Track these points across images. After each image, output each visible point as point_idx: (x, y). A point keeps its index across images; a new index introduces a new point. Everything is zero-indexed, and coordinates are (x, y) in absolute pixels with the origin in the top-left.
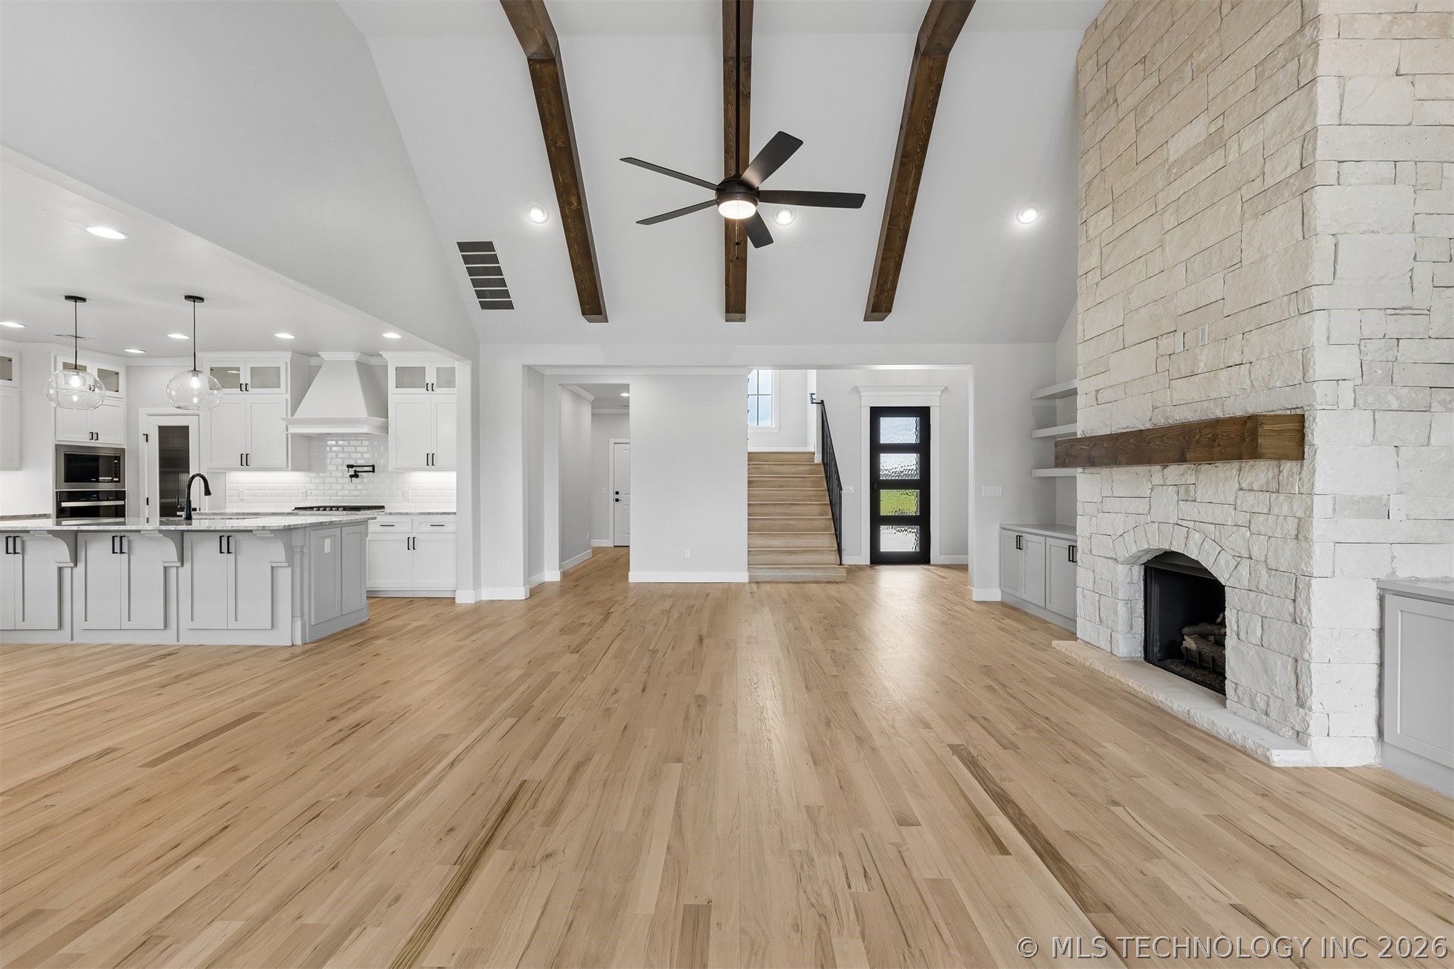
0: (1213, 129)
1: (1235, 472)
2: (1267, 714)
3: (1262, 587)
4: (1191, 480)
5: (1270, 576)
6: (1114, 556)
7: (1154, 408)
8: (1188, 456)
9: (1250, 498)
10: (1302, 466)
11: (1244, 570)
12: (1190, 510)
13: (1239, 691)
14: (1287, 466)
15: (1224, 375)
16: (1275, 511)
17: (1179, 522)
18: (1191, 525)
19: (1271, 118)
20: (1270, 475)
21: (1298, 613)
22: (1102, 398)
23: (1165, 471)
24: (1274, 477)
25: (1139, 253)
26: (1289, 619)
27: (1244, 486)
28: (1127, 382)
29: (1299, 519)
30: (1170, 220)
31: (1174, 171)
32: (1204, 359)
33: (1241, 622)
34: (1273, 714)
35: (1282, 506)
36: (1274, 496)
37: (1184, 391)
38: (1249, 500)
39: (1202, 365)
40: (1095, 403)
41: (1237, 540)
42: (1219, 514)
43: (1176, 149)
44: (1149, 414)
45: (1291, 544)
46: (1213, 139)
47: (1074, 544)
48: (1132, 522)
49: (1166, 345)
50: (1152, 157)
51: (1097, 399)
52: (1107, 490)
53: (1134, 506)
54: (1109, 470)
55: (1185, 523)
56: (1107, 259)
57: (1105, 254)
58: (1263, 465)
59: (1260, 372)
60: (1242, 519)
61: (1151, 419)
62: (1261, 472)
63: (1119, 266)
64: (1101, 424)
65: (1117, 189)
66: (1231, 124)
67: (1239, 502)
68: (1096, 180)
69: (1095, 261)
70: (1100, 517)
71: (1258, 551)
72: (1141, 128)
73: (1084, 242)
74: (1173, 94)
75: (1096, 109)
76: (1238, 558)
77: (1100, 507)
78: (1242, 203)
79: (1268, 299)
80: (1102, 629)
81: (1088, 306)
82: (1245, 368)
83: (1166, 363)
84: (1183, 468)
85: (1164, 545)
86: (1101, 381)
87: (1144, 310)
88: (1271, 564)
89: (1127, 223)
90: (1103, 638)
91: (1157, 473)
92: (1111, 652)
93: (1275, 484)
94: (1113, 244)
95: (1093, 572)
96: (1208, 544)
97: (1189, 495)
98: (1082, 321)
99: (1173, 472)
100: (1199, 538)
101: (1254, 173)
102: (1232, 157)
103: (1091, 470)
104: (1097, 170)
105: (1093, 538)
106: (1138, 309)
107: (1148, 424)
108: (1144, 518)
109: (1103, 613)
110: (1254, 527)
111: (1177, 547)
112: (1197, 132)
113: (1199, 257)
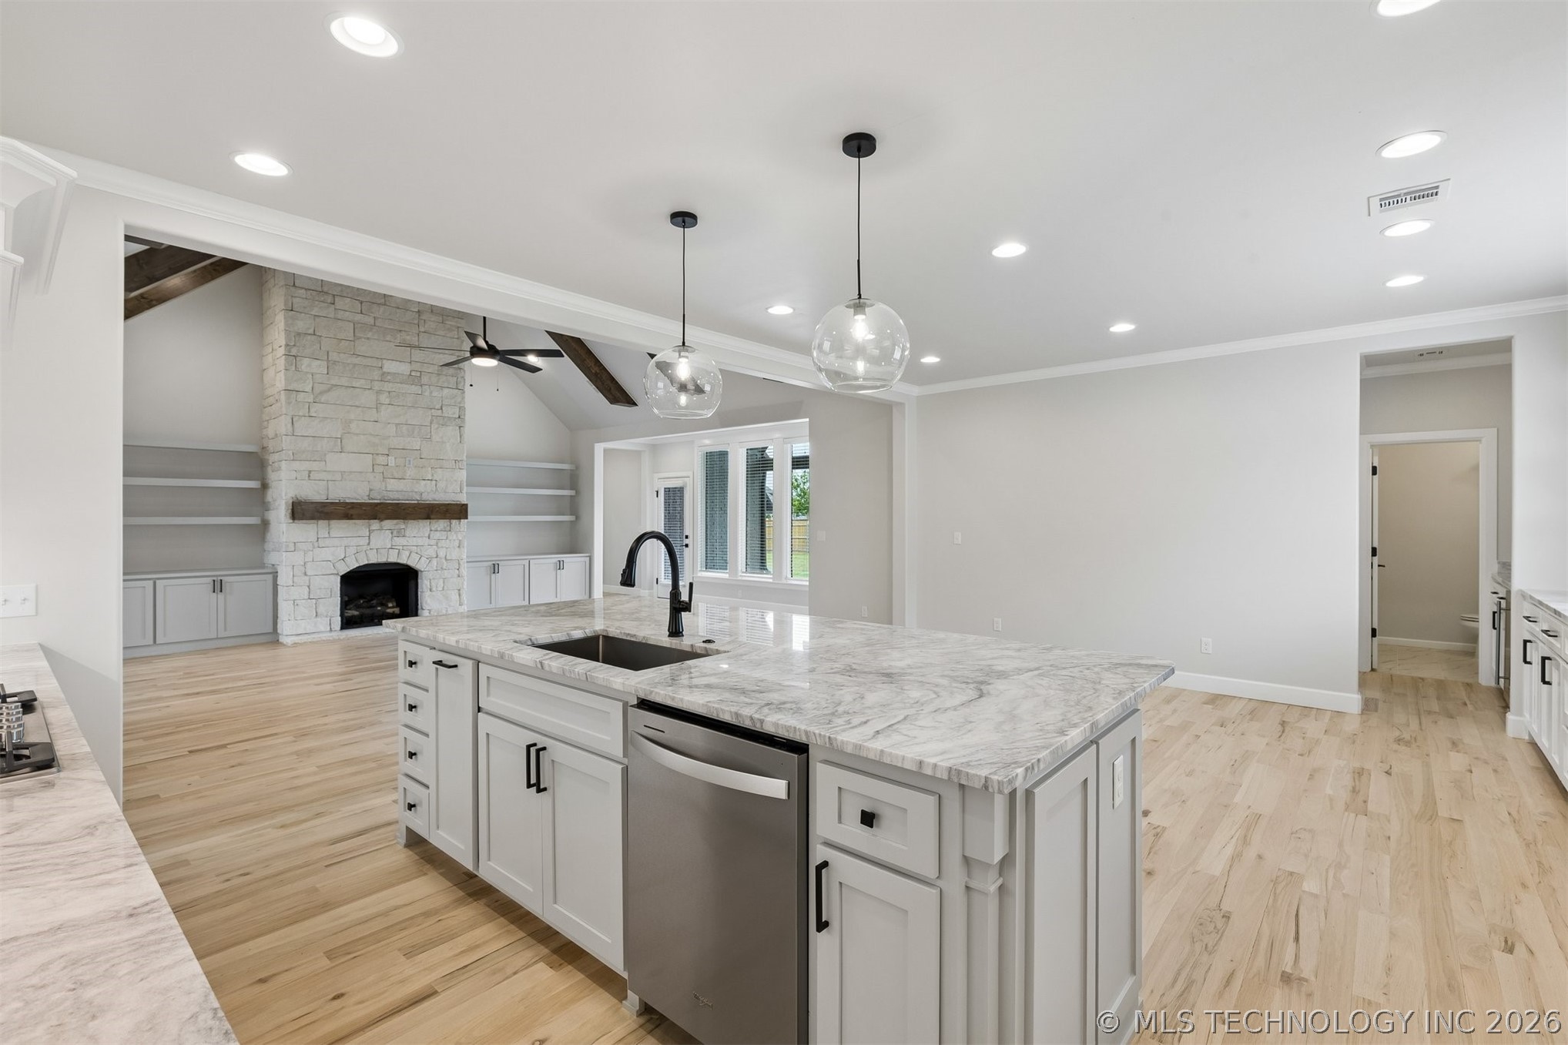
0: (413, 374)
1: (428, 524)
3: (444, 567)
4: (403, 526)
5: (447, 563)
6: (336, 572)
7: (371, 490)
8: (432, 517)
9: (438, 534)
10: (460, 522)
11: (435, 561)
12: (400, 541)
14: (454, 522)
15: (423, 483)
16: (450, 538)
17: (393, 547)
18: (401, 548)
19: (446, 391)
20: (445, 524)
21: (461, 573)
22: (313, 475)
23: (382, 523)
24: (447, 526)
25: (357, 404)
26: (456, 576)
27: (433, 529)
28: (345, 472)
29: (460, 541)
30: (384, 399)
31: (389, 377)
32: (410, 472)
33: (433, 584)
35: (453, 536)
36: (449, 533)
37: (393, 485)
38: (437, 535)
39: (408, 475)
40: (307, 478)
41: (431, 552)
42: (420, 542)
43: (390, 367)
44: (367, 493)
45: (457, 549)
46: (414, 379)
47: (219, 578)
48: (352, 550)
49: (381, 460)
50: (370, 359)
51: (309, 476)
52: (323, 533)
53: (355, 541)
54: (326, 521)
55: (398, 547)
56: (322, 393)
57: (319, 388)
58: (441, 521)
59: (442, 485)
60: (433, 542)
61: (369, 496)
62: (442, 524)
63: (338, 402)
64: (314, 492)
65: (334, 356)
66: (425, 379)
67: (431, 536)
68: (309, 337)
69: (308, 388)
70: (317, 551)
71: (442, 554)
72: (360, 338)
73: (294, 369)
74: (388, 339)
75: (309, 292)
76: (430, 559)
77: (316, 544)
78: (432, 416)
79: (446, 458)
80: (319, 619)
81: (301, 414)
82: (434, 482)
83: (381, 469)
84: (395, 521)
85: (382, 559)
86: (315, 466)
87: (362, 437)
88: (448, 558)
89: (344, 381)
90: (322, 625)
91: (375, 524)
92: (331, 630)
93: (449, 528)
94: (329, 386)
95: (309, 587)
96: (413, 555)
97: (400, 534)
98: (291, 421)
99: (388, 524)
100: (407, 553)
101: (438, 407)
102: (427, 393)
103: (304, 521)
104: (311, 331)
105: (308, 565)
106: (357, 434)
107: (366, 498)
108: (365, 548)
109: (321, 609)
110: (439, 545)
111: (393, 559)
112: (404, 369)
113: (405, 427)
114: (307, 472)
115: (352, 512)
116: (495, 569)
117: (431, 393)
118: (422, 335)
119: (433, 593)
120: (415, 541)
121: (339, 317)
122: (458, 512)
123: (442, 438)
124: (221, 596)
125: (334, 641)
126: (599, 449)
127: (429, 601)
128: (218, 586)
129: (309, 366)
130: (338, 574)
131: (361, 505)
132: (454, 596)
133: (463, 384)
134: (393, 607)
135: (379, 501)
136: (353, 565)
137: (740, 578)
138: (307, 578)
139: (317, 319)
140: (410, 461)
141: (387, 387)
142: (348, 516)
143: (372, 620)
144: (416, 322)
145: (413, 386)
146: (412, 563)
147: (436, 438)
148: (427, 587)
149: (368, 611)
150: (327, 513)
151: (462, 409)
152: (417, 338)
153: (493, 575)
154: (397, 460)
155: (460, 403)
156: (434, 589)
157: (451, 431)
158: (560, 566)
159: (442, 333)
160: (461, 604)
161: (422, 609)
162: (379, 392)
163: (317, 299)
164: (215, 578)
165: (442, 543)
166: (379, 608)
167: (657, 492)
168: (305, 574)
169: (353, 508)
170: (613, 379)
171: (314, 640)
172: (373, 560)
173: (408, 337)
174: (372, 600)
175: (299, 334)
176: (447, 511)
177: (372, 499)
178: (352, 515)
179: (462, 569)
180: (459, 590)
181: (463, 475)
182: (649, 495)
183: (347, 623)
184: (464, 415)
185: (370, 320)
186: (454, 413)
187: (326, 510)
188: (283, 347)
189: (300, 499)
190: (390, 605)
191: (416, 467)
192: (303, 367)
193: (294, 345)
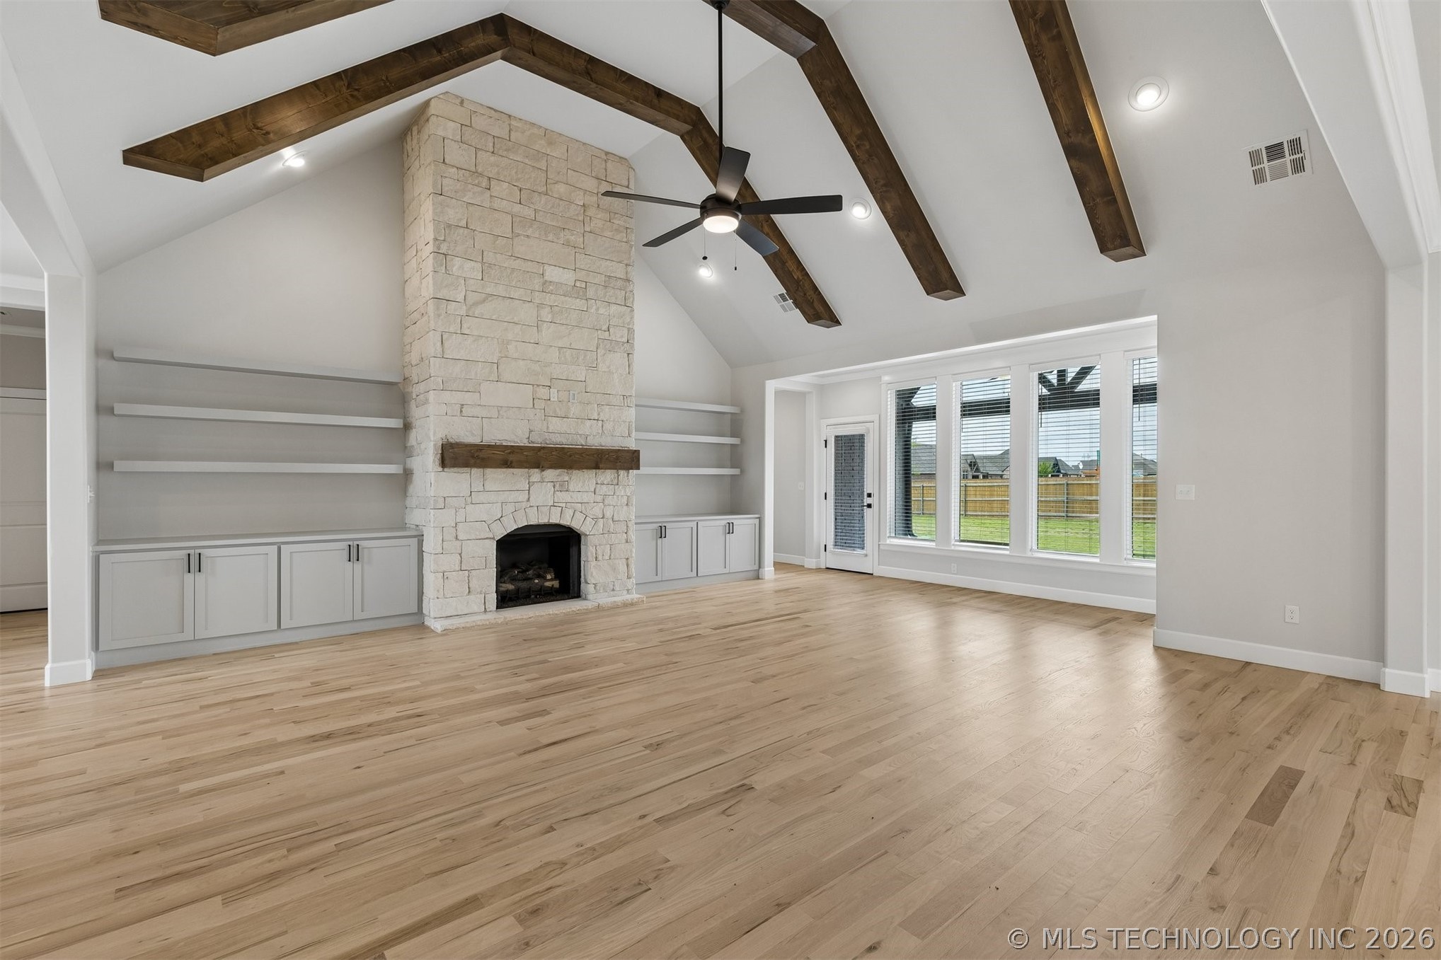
0: (578, 284)
1: (594, 475)
2: (613, 590)
3: (611, 530)
4: (566, 478)
5: (614, 525)
6: (491, 536)
7: (531, 431)
8: (601, 466)
9: (604, 487)
10: (628, 473)
11: (601, 524)
12: (563, 497)
13: (598, 587)
14: (622, 472)
15: (588, 423)
16: (618, 493)
17: (555, 504)
18: (564, 505)
19: (614, 308)
20: (613, 476)
21: (629, 537)
22: (466, 411)
23: (543, 473)
24: (615, 478)
25: (516, 320)
26: (624, 541)
27: (599, 482)
28: (501, 407)
29: (628, 497)
31: (551, 288)
32: (575, 410)
33: (599, 551)
34: (617, 588)
35: (621, 491)
36: (617, 486)
37: (556, 425)
38: (604, 490)
39: (572, 413)
40: (458, 414)
41: (597, 510)
42: (586, 498)
43: (553, 274)
44: (527, 435)
45: (625, 507)
46: (579, 291)
47: (356, 543)
48: (510, 508)
49: (542, 392)
50: (530, 263)
51: (461, 411)
52: (477, 486)
53: (513, 497)
54: (481, 470)
55: (560, 505)
56: (476, 304)
57: (472, 298)
58: (609, 472)
59: (608, 426)
60: (599, 498)
61: (529, 438)
62: (608, 475)
63: (494, 317)
64: (468, 433)
65: (489, 257)
66: (591, 293)
67: (597, 490)
68: (461, 231)
69: (460, 298)
70: (469, 508)
71: (608, 514)
72: (518, 235)
73: (444, 271)
74: (549, 238)
75: (461, 172)
76: (596, 519)
77: (469, 500)
78: (598, 338)
79: (614, 393)
80: (472, 597)
81: (452, 330)
82: (600, 422)
83: (542, 404)
84: (558, 471)
85: (544, 520)
86: (468, 398)
87: (521, 363)
88: (616, 519)
89: (501, 290)
90: (475, 604)
91: (536, 474)
92: (485, 611)
93: (616, 481)
94: (484, 296)
95: (460, 554)
96: (578, 515)
97: (564, 488)
98: (440, 339)
99: (551, 474)
100: (571, 512)
101: (605, 328)
102: (593, 310)
103: (456, 469)
104: (463, 223)
105: (460, 526)
106: (516, 359)
107: (526, 441)
108: (524, 505)
109: (474, 584)
110: (606, 502)
111: (555, 519)
112: (567, 277)
113: (569, 351)
114: (458, 407)
115: (511, 458)
116: (662, 533)
117: (597, 309)
118: (587, 235)
119: (599, 563)
120: (578, 497)
121: (495, 206)
122: (627, 460)
123: (609, 367)
124: (358, 566)
125: (490, 627)
126: (771, 386)
127: (594, 574)
128: (354, 554)
129: (461, 267)
130: (493, 538)
131: (521, 449)
132: (623, 568)
133: (631, 299)
134: (551, 580)
135: (540, 445)
136: (511, 527)
137: (953, 548)
138: (458, 543)
139: (471, 208)
140: (574, 395)
141: (550, 299)
142: (507, 464)
143: (529, 596)
144: (581, 218)
145: (578, 300)
146: (575, 525)
147: (603, 368)
148: (592, 554)
149: (524, 585)
150: (483, 459)
151: (631, 331)
152: (581, 239)
153: (659, 540)
154: (560, 393)
155: (628, 325)
156: (600, 558)
157: (618, 358)
158: (730, 529)
159: (608, 234)
160: (629, 577)
161: (586, 583)
162: (540, 306)
163: (470, 181)
164: (351, 543)
165: (608, 500)
166: (537, 581)
167: (826, 441)
168: (457, 538)
169: (512, 452)
170: (815, 289)
171: (468, 625)
172: (533, 521)
173: (573, 238)
174: (528, 570)
175: (449, 226)
176: (617, 458)
177: (533, 443)
178: (511, 462)
179: (630, 533)
180: (627, 559)
181: (631, 414)
182: (817, 445)
183: (505, 600)
184: (634, 338)
185: (529, 213)
186: (622, 337)
187: (482, 455)
188: (431, 243)
189: (451, 440)
190: (549, 577)
191: (580, 402)
192: (454, 269)
193: (444, 240)
